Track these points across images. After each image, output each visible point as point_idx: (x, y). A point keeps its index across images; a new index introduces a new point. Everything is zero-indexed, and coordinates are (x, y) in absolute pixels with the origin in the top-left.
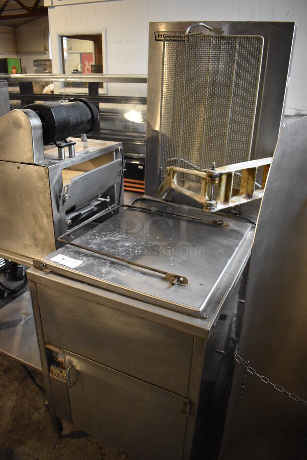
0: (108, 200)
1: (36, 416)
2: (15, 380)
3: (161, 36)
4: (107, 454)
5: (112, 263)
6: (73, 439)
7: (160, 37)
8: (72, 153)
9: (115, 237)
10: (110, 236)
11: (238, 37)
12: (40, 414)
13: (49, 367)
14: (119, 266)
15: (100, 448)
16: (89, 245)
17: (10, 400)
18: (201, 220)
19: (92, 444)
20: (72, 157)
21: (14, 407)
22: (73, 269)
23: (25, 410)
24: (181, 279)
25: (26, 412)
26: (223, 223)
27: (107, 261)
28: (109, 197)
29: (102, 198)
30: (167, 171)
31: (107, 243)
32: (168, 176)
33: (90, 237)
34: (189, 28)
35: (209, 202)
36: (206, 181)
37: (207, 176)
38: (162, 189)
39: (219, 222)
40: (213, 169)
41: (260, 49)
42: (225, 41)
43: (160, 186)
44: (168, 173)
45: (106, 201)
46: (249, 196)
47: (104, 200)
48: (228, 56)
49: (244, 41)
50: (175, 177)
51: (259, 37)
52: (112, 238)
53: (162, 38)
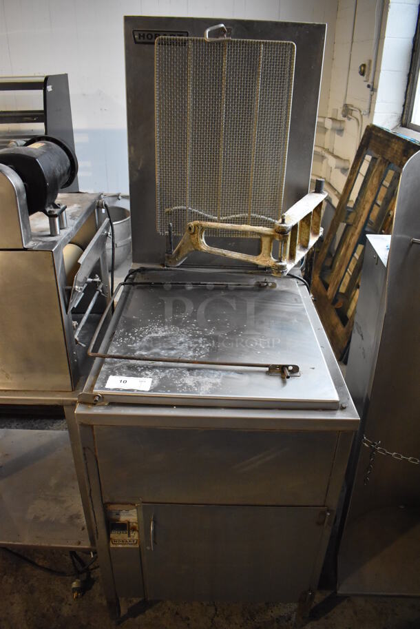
0: (97, 280)
1: (66, 611)
2: (5, 575)
3: (144, 36)
4: (190, 617)
5: (189, 369)
6: (135, 617)
7: (142, 38)
8: (63, 221)
9: (156, 333)
10: (150, 333)
11: (263, 42)
12: (70, 605)
13: (109, 534)
14: (202, 371)
15: (177, 613)
16: (135, 352)
17: (15, 605)
19: (164, 614)
20: (64, 228)
21: (26, 611)
22: (149, 391)
23: (46, 609)
24: (291, 368)
25: (48, 610)
26: (267, 285)
27: (181, 369)
28: (97, 276)
29: (90, 280)
30: (190, 229)
31: (154, 344)
32: (191, 234)
33: (123, 340)
34: (207, 31)
35: (280, 264)
36: (272, 237)
37: (276, 231)
38: (178, 252)
39: (262, 284)
40: (283, 222)
41: (291, 58)
42: (246, 47)
43: (174, 249)
44: (193, 231)
45: (96, 282)
46: (304, 247)
47: (92, 281)
48: (250, 67)
49: (272, 48)
50: (203, 236)
51: (289, 44)
52: (153, 335)
53: (146, 40)
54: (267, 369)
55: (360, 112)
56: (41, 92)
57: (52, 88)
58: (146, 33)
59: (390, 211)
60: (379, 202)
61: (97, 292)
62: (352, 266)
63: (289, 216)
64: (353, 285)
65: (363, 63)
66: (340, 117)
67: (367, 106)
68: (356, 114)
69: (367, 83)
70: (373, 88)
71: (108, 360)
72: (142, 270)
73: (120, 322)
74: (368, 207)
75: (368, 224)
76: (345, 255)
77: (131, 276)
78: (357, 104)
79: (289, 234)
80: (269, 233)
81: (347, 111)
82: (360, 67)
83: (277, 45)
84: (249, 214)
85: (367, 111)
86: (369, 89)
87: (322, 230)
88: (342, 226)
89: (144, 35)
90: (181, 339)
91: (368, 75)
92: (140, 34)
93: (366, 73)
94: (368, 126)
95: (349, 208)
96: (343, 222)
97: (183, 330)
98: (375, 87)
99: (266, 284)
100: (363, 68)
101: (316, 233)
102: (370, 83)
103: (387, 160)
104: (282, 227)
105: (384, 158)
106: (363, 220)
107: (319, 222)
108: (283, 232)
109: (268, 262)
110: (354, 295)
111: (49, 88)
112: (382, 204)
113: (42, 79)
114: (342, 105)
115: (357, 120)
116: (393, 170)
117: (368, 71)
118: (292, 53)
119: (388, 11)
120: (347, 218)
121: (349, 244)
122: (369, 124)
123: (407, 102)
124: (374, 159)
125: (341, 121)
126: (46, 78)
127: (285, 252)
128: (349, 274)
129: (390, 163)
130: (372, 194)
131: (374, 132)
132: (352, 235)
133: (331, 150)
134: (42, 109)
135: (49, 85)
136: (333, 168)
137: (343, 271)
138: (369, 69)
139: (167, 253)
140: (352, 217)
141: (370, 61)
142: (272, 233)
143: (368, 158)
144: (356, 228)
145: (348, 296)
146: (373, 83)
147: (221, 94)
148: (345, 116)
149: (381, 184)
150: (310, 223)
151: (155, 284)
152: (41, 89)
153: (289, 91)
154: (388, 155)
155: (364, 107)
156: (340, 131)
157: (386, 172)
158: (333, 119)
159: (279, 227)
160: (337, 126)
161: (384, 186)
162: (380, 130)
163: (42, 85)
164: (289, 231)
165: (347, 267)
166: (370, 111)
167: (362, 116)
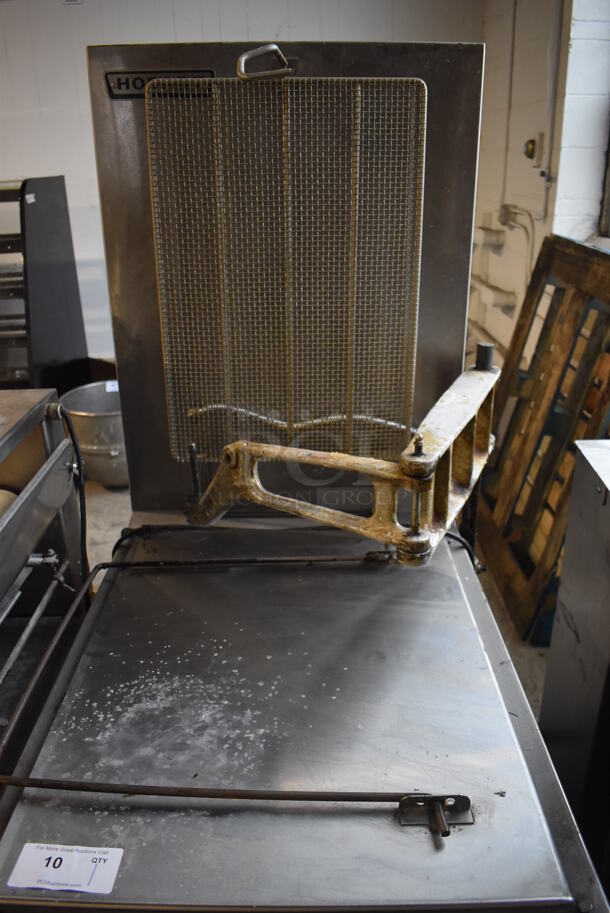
0: (53, 559)
3: (127, 83)
9: (153, 698)
10: (138, 699)
11: (361, 82)
16: (97, 762)
18: (335, 560)
24: (450, 802)
26: (391, 557)
28: (52, 551)
29: (36, 559)
30: (228, 457)
31: (143, 731)
32: (231, 468)
33: (77, 722)
34: (243, 59)
35: (415, 539)
36: (395, 484)
37: (402, 471)
38: (209, 502)
39: (381, 557)
40: (418, 452)
41: (419, 111)
42: (326, 93)
43: (203, 491)
44: (233, 462)
45: (48, 564)
46: (462, 485)
47: (42, 563)
48: (338, 131)
49: (378, 93)
50: (255, 471)
51: (412, 82)
52: (147, 705)
53: (132, 91)
54: (396, 805)
55: (530, 216)
56: (15, 206)
57: (35, 197)
58: (131, 78)
59: (594, 379)
60: (575, 363)
61: (55, 583)
62: (534, 471)
63: (429, 432)
64: (538, 502)
65: (532, 138)
66: (496, 225)
67: (540, 207)
68: (523, 219)
69: (539, 171)
70: (550, 177)
71: (30, 791)
72: (145, 532)
73: (78, 670)
74: (556, 373)
75: (559, 401)
76: (521, 452)
77: (126, 542)
78: (522, 203)
79: (433, 475)
80: (388, 475)
81: (508, 215)
82: (527, 145)
83: (389, 87)
84: (349, 417)
85: (542, 214)
86: (543, 179)
87: (492, 439)
88: (512, 402)
89: (127, 80)
90: (206, 716)
91: (540, 158)
92: (119, 80)
93: (536, 155)
94: (546, 238)
95: (523, 372)
96: (514, 395)
97: (212, 687)
98: (552, 175)
99: (387, 556)
100: (530, 147)
101: (483, 450)
102: (544, 168)
103: (586, 294)
104: (418, 465)
105: (581, 291)
106: (549, 393)
107: (488, 428)
108: (418, 475)
109: (389, 535)
110: (540, 519)
111: (30, 198)
112: (580, 366)
113: (18, 185)
114: (497, 206)
115: (525, 229)
116: (596, 308)
117: (541, 151)
118: (420, 100)
119: (567, 52)
120: (519, 389)
121: (527, 435)
122: (548, 235)
123: (606, 196)
124: (559, 293)
125: (498, 232)
126: (25, 183)
127: (425, 509)
128: (529, 483)
129: (592, 298)
130: (563, 351)
131: (557, 247)
132: (532, 419)
133: (484, 278)
134: (17, 230)
135: (29, 193)
136: (490, 306)
137: (519, 480)
138: (542, 148)
139: (189, 501)
140: (528, 385)
141: (542, 135)
142: (395, 476)
143: (550, 289)
144: (538, 407)
145: (529, 521)
146: (549, 168)
147: (282, 187)
148: (504, 223)
149: (577, 333)
150: (472, 437)
151: (166, 564)
152: (15, 200)
153: (417, 176)
154: (589, 284)
155: (537, 208)
156: (498, 248)
157: (586, 313)
158: (486, 230)
159: (411, 463)
160: (493, 239)
161: (583, 336)
162: (568, 243)
163: (18, 195)
164: (431, 471)
165: (527, 473)
166: (547, 214)
167: (532, 221)
